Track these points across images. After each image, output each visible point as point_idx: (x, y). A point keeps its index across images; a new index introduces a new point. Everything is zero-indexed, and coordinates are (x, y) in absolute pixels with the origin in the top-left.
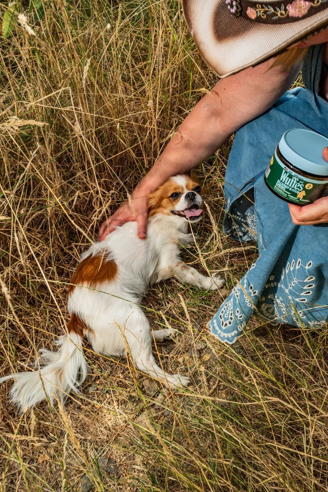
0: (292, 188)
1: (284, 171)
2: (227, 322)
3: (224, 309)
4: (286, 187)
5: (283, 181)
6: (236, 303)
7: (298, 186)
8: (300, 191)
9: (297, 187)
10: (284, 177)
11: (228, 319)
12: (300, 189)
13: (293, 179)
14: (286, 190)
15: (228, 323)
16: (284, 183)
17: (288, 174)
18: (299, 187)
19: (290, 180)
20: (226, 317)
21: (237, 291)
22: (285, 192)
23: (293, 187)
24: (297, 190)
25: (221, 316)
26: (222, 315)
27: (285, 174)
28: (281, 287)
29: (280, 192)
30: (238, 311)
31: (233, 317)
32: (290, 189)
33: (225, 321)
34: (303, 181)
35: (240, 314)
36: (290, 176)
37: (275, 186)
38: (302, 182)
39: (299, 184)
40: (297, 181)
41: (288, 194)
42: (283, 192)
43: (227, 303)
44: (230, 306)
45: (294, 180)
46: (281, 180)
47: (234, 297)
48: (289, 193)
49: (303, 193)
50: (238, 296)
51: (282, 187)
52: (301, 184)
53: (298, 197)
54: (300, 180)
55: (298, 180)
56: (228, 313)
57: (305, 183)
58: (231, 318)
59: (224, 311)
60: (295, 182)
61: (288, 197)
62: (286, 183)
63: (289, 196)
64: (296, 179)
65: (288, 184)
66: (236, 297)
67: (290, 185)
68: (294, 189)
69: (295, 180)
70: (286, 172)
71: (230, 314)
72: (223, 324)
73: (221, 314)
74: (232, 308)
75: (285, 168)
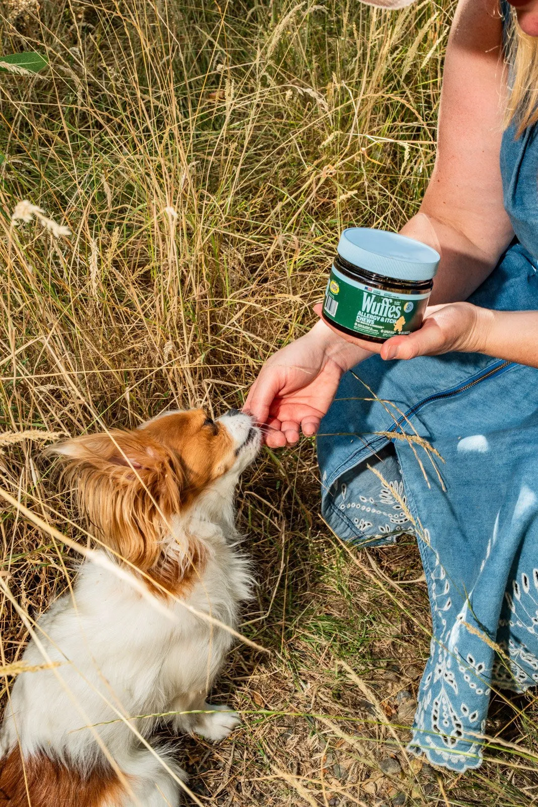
0: (385, 318)
1: (365, 294)
2: (453, 734)
3: (436, 711)
4: (375, 318)
5: (368, 311)
6: (454, 695)
7: (393, 311)
8: (398, 319)
9: (392, 313)
10: (367, 303)
11: (453, 728)
12: (396, 315)
13: (383, 302)
14: (376, 323)
15: (456, 735)
16: (370, 313)
17: (374, 296)
18: (395, 313)
19: (379, 305)
20: (447, 725)
21: (448, 673)
22: (374, 328)
23: (385, 315)
24: (393, 318)
25: (435, 727)
26: (437, 723)
27: (369, 298)
28: (516, 626)
29: (368, 330)
30: (465, 710)
31: (459, 722)
32: (382, 320)
33: (449, 733)
34: (399, 300)
35: (470, 712)
36: (379, 299)
37: (356, 324)
38: (398, 303)
39: (394, 307)
40: (390, 304)
41: (379, 330)
42: (371, 329)
43: (436, 700)
44: (444, 703)
45: (386, 303)
46: (363, 309)
47: (446, 685)
48: (381, 327)
49: (402, 321)
50: (452, 681)
51: (369, 321)
52: (396, 306)
53: (395, 329)
54: (394, 300)
55: (391, 301)
56: (446, 717)
57: (403, 303)
58: (458, 725)
59: (437, 716)
60: (388, 305)
61: (381, 334)
62: (373, 312)
63: (382, 331)
64: (387, 300)
65: (376, 313)
66: (450, 683)
67: (381, 314)
68: (388, 317)
69: (388, 303)
70: (370, 295)
71: (453, 719)
72: (446, 741)
73: (434, 723)
74: (450, 706)
75: (366, 288)
